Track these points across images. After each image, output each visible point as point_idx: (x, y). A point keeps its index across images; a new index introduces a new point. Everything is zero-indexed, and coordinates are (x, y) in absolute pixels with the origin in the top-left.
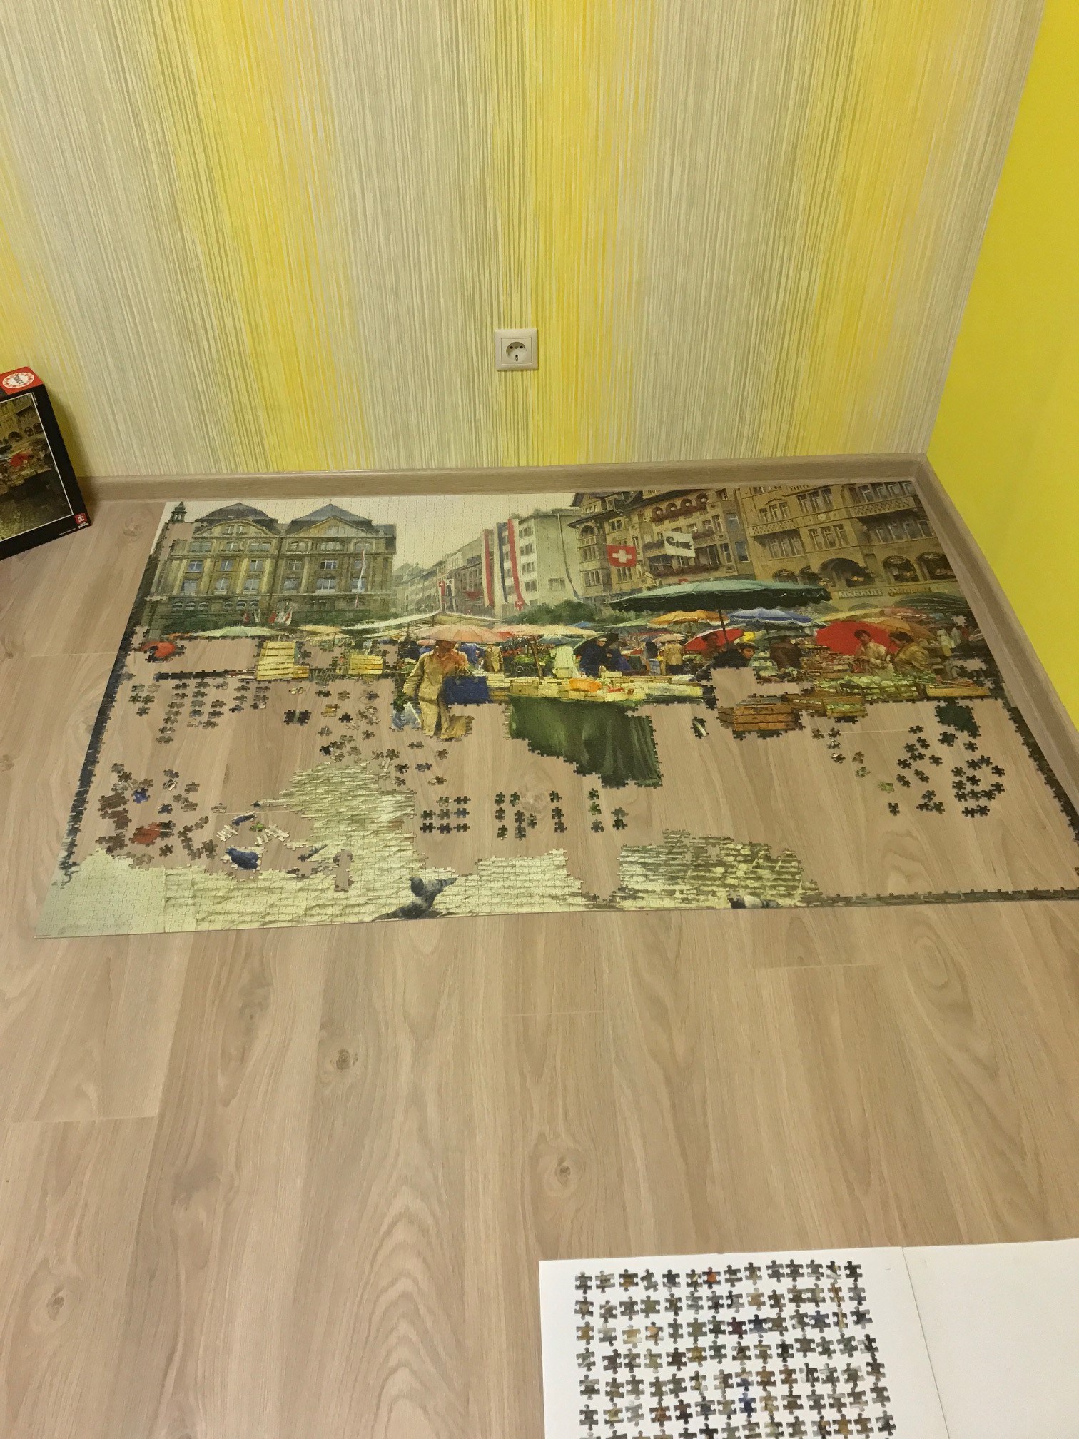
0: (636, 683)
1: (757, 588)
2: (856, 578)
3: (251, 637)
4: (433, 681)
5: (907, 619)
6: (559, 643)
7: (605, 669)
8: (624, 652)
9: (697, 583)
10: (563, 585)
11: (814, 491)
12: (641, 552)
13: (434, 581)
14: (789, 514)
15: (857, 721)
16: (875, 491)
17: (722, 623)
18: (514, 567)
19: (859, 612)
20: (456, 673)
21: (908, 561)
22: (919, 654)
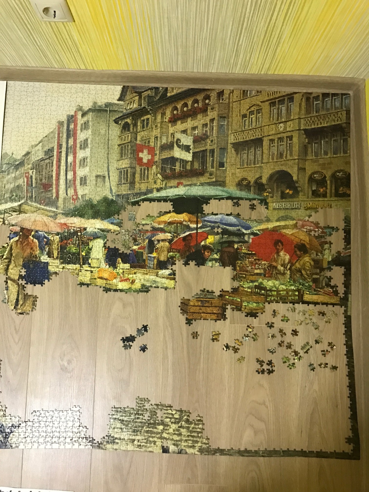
0: (137, 275)
1: (225, 195)
2: (288, 191)
4: (17, 264)
6: (95, 236)
7: (120, 262)
8: (135, 248)
9: (189, 187)
10: (104, 182)
11: (282, 98)
12: (158, 152)
13: (23, 171)
14: (260, 121)
15: (258, 316)
16: (323, 103)
17: (197, 226)
18: (75, 161)
19: (282, 223)
20: (31, 257)
21: (325, 177)
22: (308, 264)
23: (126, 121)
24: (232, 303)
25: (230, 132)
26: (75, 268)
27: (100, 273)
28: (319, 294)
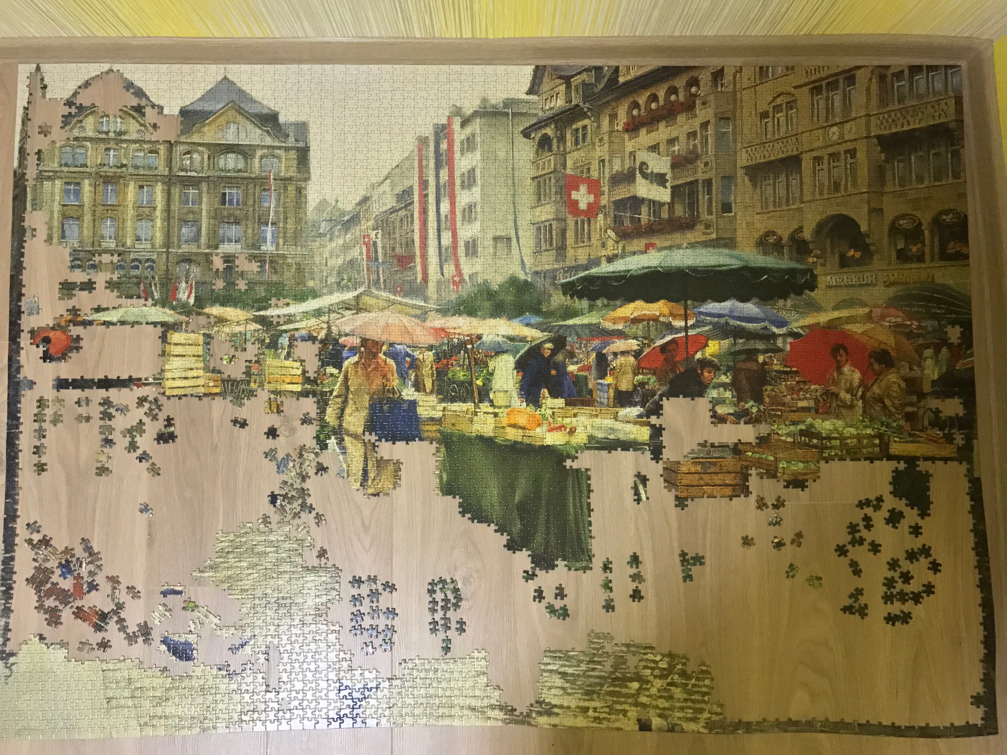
0: (579, 418)
1: (735, 264)
2: (852, 253)
3: (152, 323)
4: (358, 405)
5: (897, 328)
7: (547, 395)
8: (572, 368)
9: (667, 251)
10: (509, 247)
11: (834, 78)
12: (606, 189)
13: (358, 233)
14: (795, 124)
15: (807, 487)
16: (911, 84)
17: (686, 323)
18: (453, 211)
19: (844, 313)
20: (384, 392)
21: (920, 224)
22: (895, 388)
23: (544, 132)
24: (759, 464)
25: (739, 146)
26: (464, 409)
27: (512, 417)
28: (919, 442)
